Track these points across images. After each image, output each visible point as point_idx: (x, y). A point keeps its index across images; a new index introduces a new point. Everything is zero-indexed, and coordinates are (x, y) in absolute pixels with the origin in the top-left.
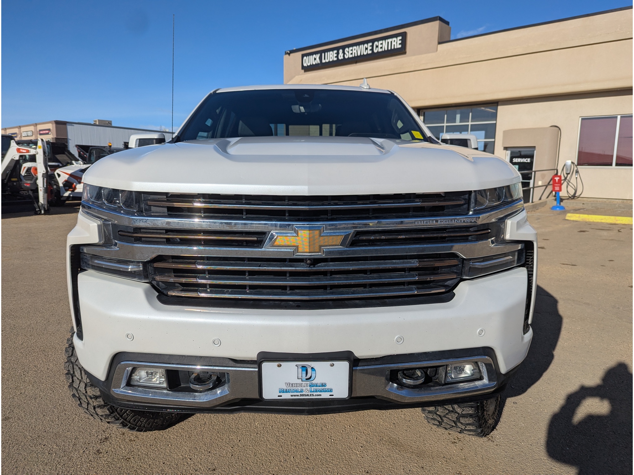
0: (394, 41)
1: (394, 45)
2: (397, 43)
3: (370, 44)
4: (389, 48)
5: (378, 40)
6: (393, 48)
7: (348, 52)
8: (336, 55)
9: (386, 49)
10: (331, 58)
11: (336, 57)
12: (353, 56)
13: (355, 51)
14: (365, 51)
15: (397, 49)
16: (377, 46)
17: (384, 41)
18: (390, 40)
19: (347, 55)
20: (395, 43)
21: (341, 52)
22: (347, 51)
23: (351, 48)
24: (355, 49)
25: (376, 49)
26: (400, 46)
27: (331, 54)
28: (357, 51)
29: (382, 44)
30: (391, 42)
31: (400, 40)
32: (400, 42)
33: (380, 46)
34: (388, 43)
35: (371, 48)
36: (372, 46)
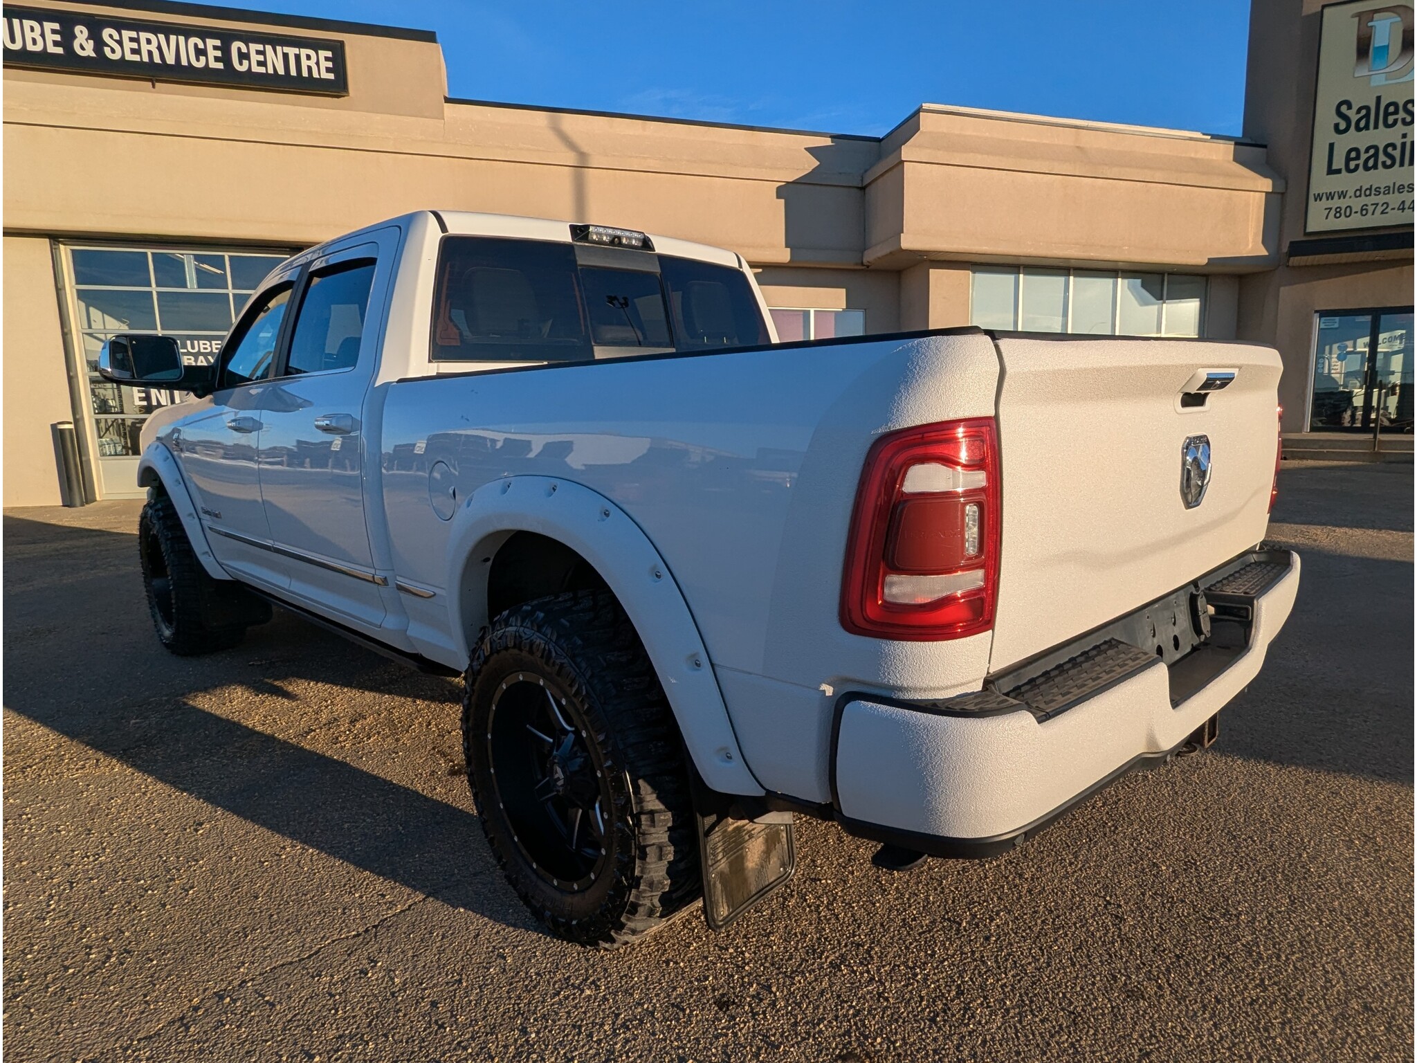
0: (309, 57)
1: (310, 68)
2: (318, 63)
3: (218, 43)
4: (293, 72)
5: (248, 38)
6: (305, 74)
7: (120, 43)
8: (58, 38)
9: (281, 71)
10: (34, 42)
11: (56, 44)
12: (146, 59)
13: (153, 47)
14: (198, 60)
15: (321, 79)
16: (243, 56)
17: (269, 48)
18: (292, 51)
19: (113, 51)
20: (312, 63)
21: (81, 32)
22: (111, 36)
23: (127, 34)
24: (149, 41)
25: (241, 64)
26: (331, 76)
27: (32, 29)
28: (159, 48)
29: (262, 53)
30: (298, 57)
31: (327, 59)
32: (330, 64)
33: (255, 58)
34: (286, 56)
35: (219, 54)
36: (225, 49)
